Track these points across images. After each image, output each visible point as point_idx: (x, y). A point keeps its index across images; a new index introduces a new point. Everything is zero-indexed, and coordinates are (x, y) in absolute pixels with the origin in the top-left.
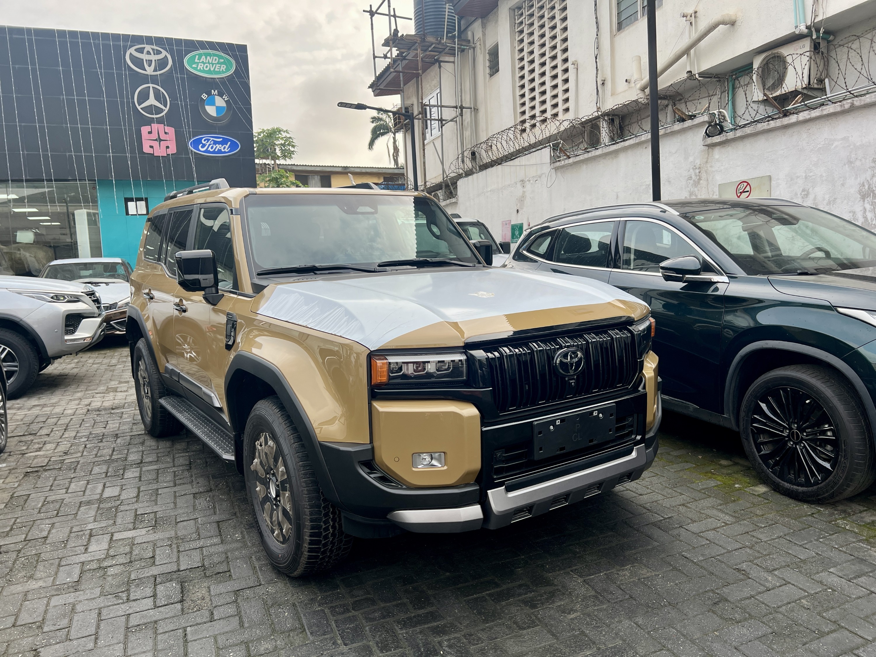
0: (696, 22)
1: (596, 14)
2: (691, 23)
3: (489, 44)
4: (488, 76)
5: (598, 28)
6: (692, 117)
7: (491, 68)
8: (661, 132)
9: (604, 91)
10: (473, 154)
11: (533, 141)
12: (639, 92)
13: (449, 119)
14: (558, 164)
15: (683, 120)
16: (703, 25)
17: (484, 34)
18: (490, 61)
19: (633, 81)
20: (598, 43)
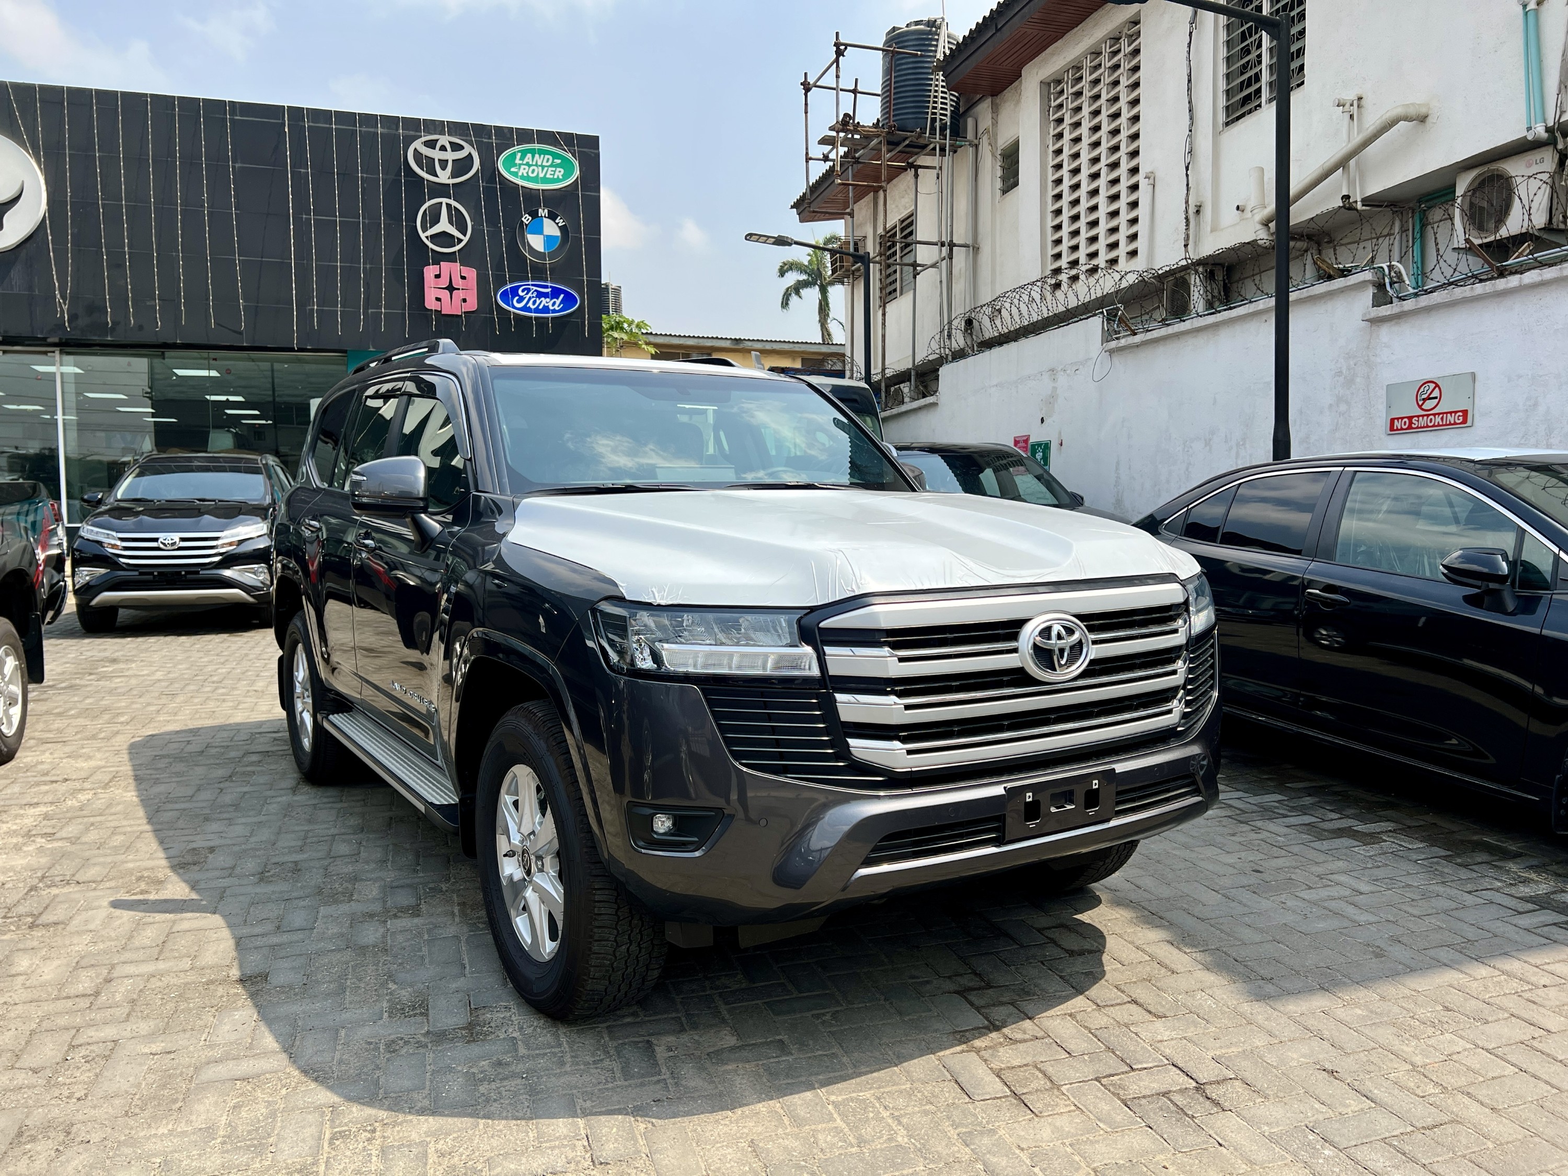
0: (1360, 114)
1: (1189, 95)
2: (1351, 117)
3: (1003, 141)
4: (999, 193)
5: (1191, 118)
6: (1344, 273)
7: (1004, 179)
8: (1293, 296)
9: (1198, 224)
10: (969, 322)
11: (1073, 303)
12: (1259, 227)
13: (929, 263)
14: (1113, 344)
15: (1330, 278)
16: (1372, 119)
17: (995, 123)
18: (1003, 168)
19: (1249, 209)
20: (1191, 143)
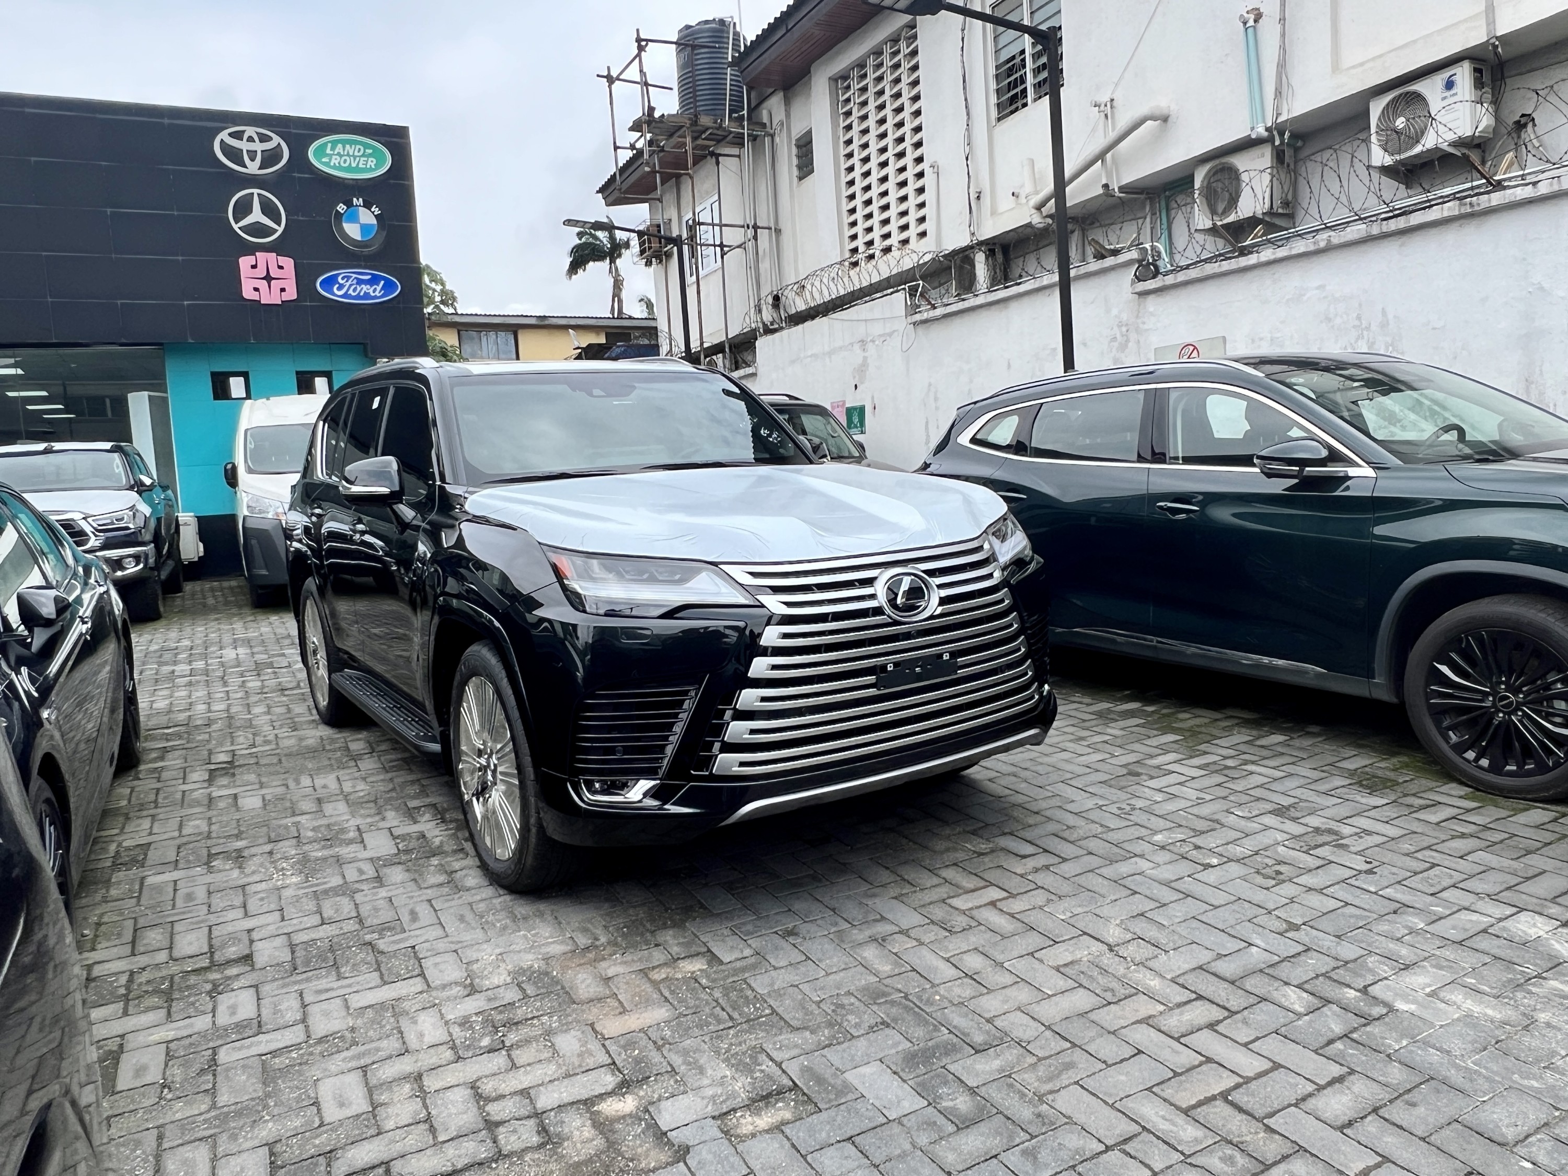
0: (1112, 113)
1: (965, 94)
2: (1106, 116)
3: (797, 130)
4: (796, 180)
5: (968, 114)
6: (1115, 253)
7: (800, 167)
8: (1073, 273)
9: (979, 208)
10: (777, 298)
12: (1034, 211)
13: (736, 244)
14: (918, 317)
15: (1103, 257)
16: (1123, 120)
17: (788, 115)
18: (798, 157)
19: (1022, 196)
20: (969, 136)
